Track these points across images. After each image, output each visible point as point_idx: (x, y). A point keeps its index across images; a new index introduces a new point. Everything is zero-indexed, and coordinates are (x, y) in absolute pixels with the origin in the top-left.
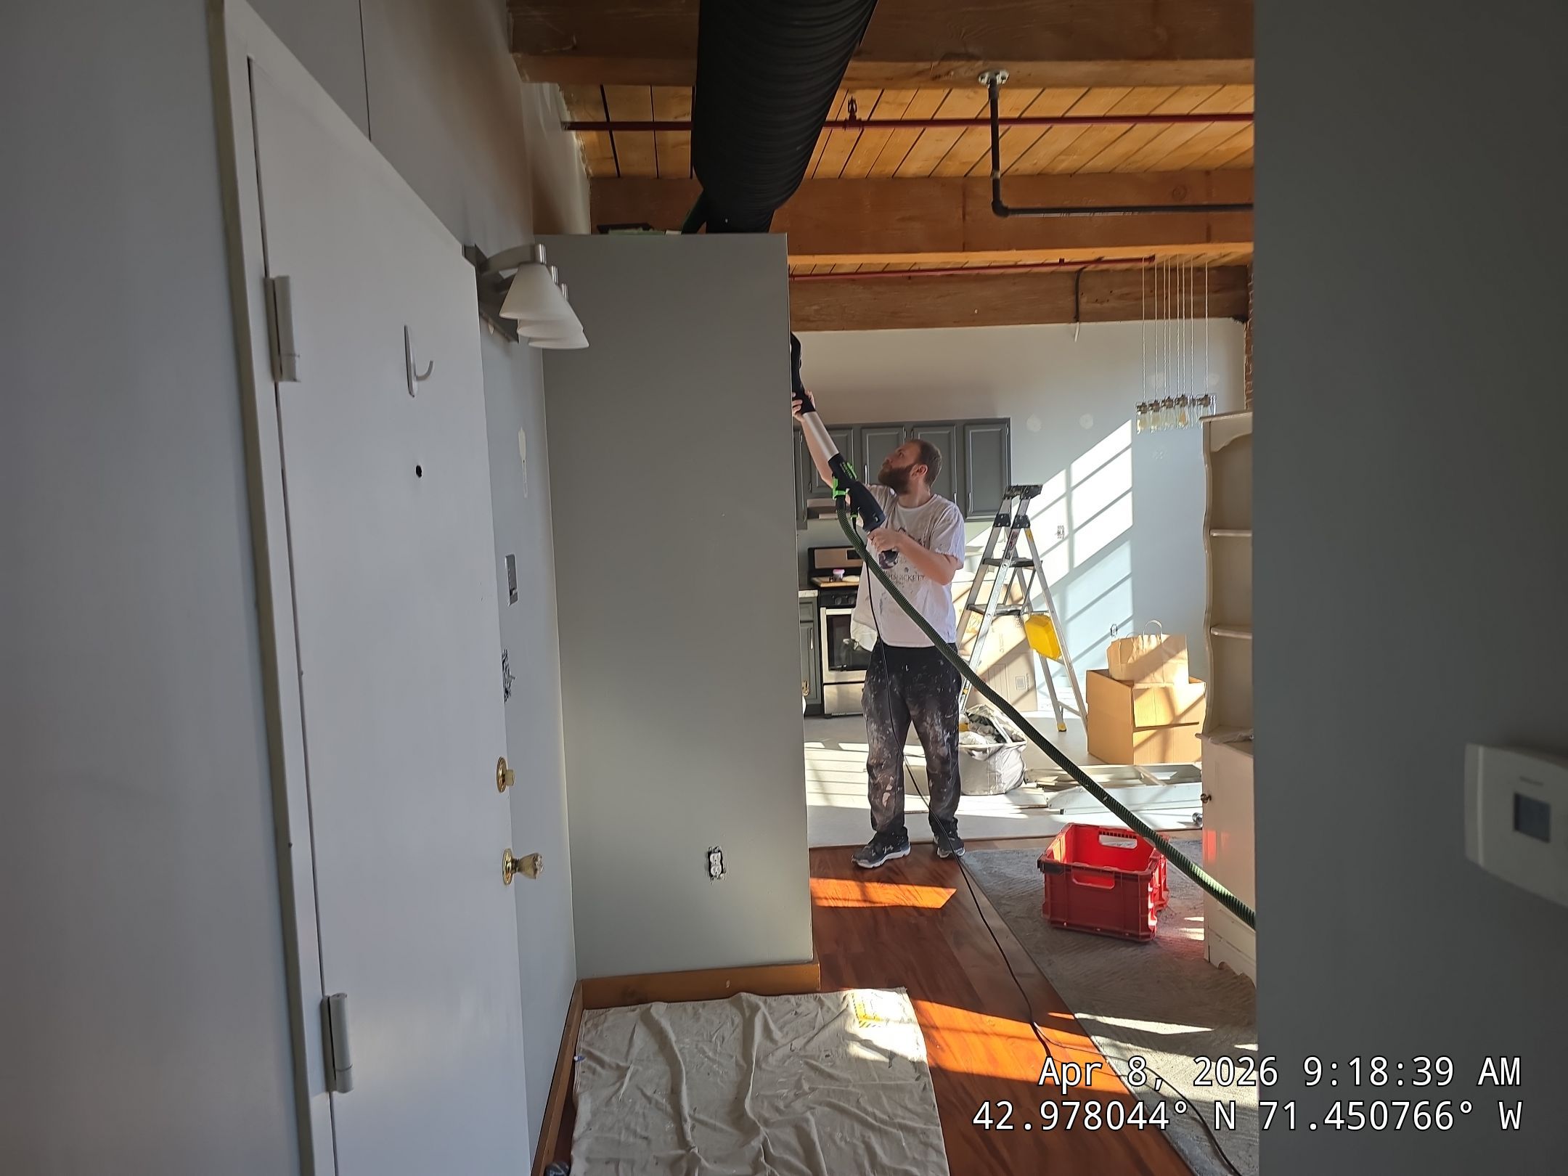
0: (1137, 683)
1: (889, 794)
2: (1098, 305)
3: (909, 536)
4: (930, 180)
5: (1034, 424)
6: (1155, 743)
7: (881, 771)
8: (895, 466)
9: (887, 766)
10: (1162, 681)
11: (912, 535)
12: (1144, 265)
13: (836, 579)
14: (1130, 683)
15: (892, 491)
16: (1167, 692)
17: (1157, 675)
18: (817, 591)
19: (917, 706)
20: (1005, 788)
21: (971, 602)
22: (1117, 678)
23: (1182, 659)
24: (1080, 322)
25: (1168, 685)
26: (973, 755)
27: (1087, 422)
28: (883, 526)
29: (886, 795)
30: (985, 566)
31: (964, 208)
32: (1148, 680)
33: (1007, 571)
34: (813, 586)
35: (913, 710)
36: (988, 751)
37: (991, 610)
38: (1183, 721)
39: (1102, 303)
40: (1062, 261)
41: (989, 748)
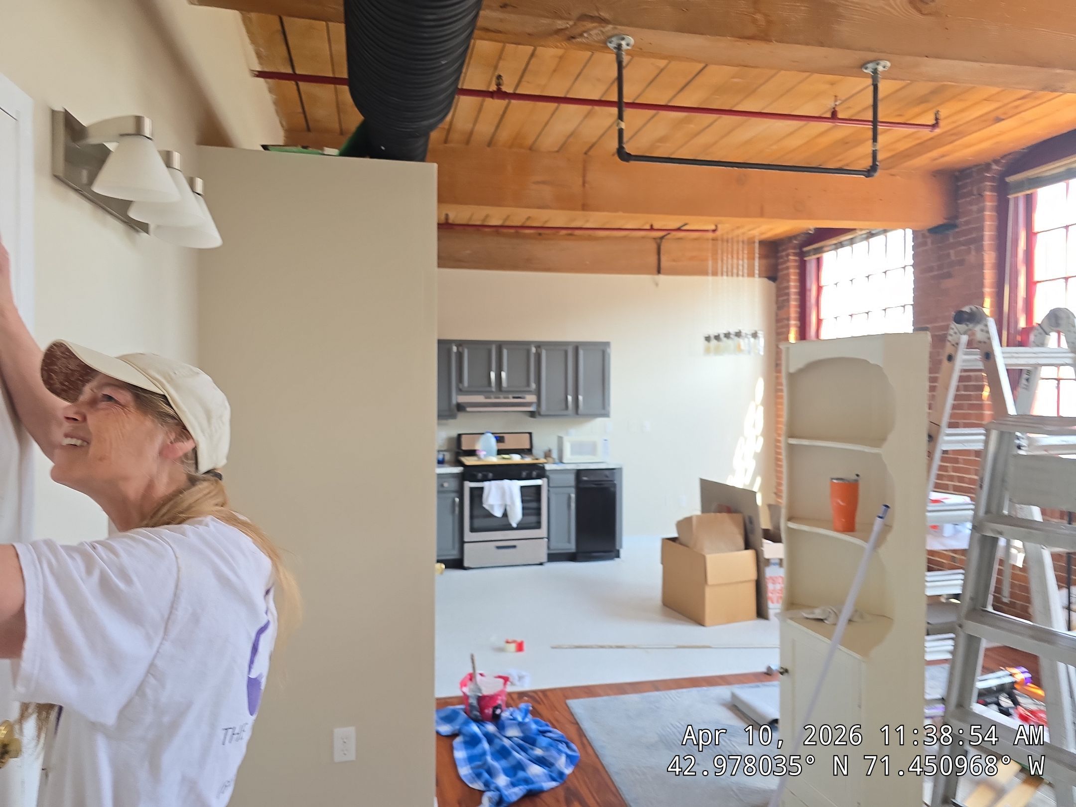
2: (674, 263)
4: (558, 154)
12: (710, 235)
18: (461, 468)
22: (689, 546)
24: (662, 274)
31: (584, 176)
34: (460, 463)
39: (677, 262)
40: (652, 229)
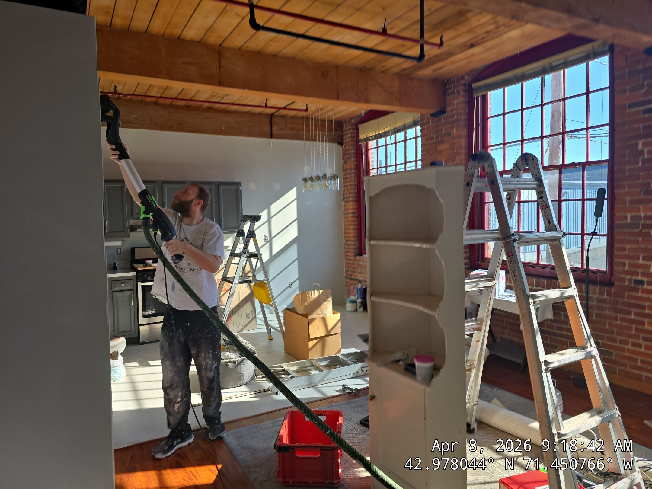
0: (310, 315)
1: (179, 404)
2: (281, 132)
3: (191, 243)
4: (200, 43)
5: (252, 186)
6: (319, 346)
7: (173, 390)
8: (182, 199)
9: (177, 387)
10: (321, 314)
11: (192, 243)
12: (303, 114)
13: (147, 265)
14: (306, 316)
15: (179, 214)
16: (324, 319)
17: (319, 311)
18: (136, 272)
19: (195, 348)
20: (245, 381)
21: (224, 276)
22: (300, 313)
23: (330, 302)
24: (273, 138)
25: (324, 315)
26: (229, 365)
27: (277, 186)
28: (174, 238)
29: (177, 405)
30: (232, 257)
31: (219, 62)
32: (314, 313)
33: (244, 260)
34: (134, 269)
35: (193, 350)
36: (237, 362)
37: (236, 281)
38: (331, 333)
39: (282, 130)
40: (266, 106)
41: (237, 360)
